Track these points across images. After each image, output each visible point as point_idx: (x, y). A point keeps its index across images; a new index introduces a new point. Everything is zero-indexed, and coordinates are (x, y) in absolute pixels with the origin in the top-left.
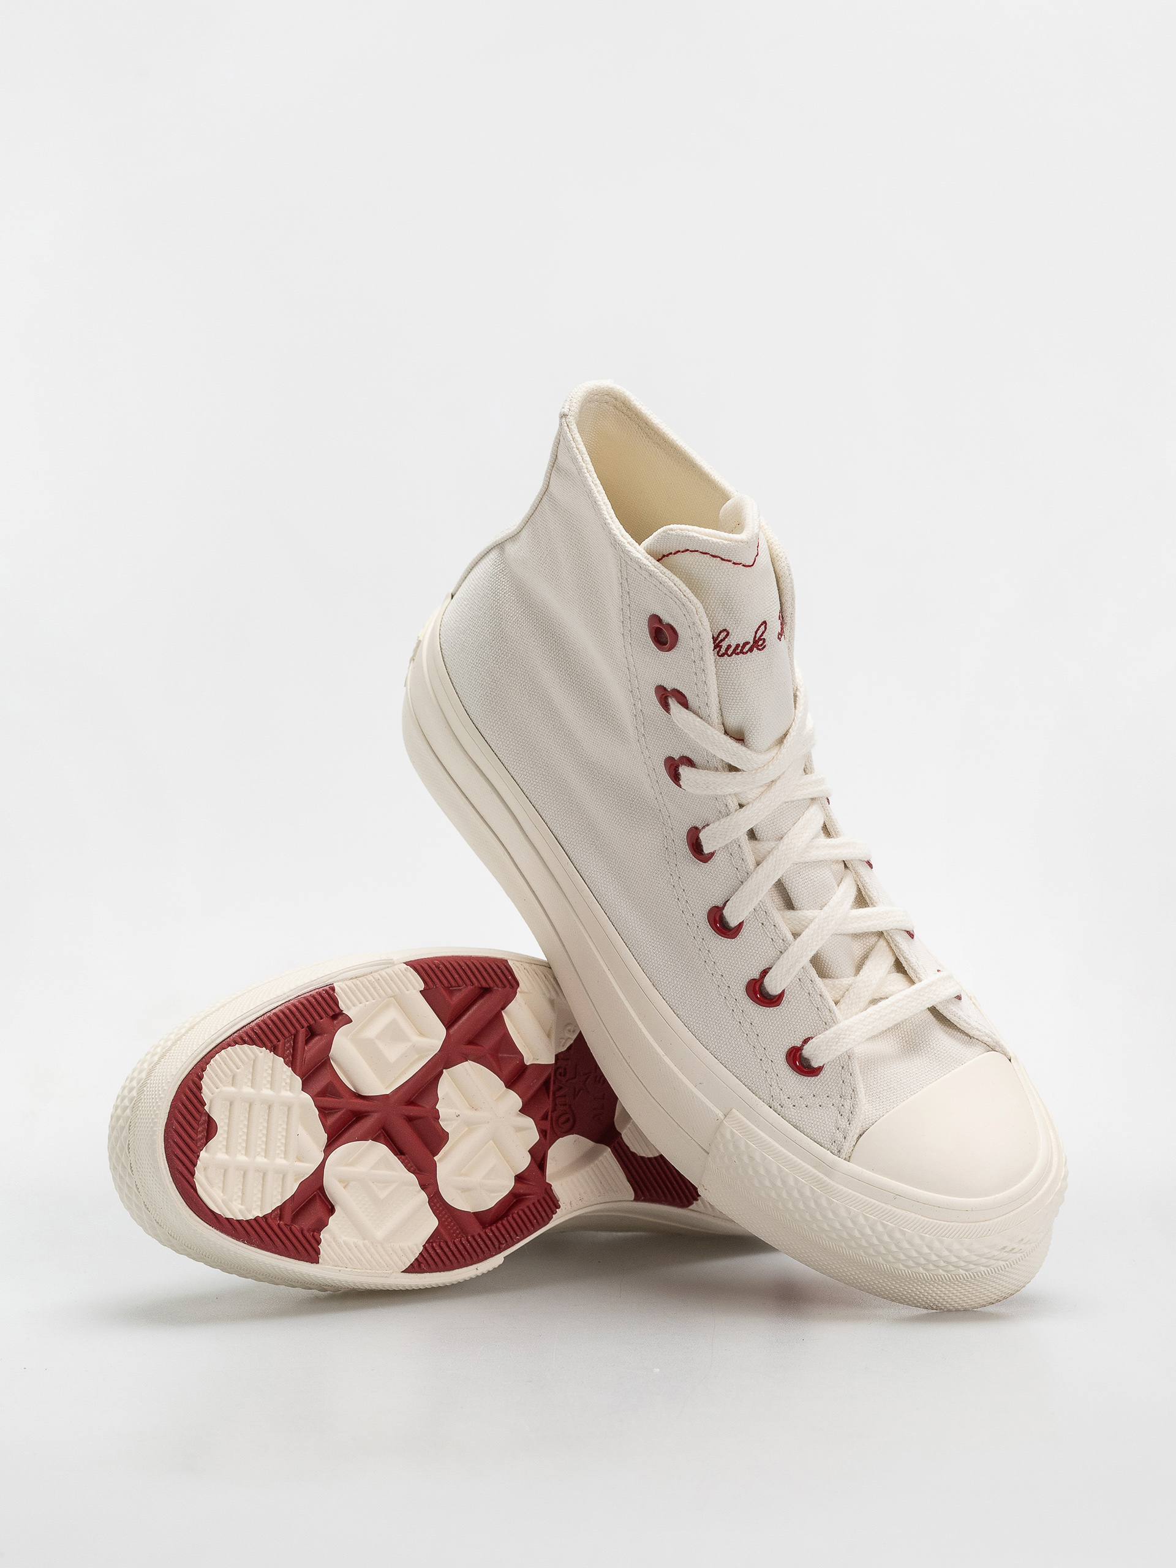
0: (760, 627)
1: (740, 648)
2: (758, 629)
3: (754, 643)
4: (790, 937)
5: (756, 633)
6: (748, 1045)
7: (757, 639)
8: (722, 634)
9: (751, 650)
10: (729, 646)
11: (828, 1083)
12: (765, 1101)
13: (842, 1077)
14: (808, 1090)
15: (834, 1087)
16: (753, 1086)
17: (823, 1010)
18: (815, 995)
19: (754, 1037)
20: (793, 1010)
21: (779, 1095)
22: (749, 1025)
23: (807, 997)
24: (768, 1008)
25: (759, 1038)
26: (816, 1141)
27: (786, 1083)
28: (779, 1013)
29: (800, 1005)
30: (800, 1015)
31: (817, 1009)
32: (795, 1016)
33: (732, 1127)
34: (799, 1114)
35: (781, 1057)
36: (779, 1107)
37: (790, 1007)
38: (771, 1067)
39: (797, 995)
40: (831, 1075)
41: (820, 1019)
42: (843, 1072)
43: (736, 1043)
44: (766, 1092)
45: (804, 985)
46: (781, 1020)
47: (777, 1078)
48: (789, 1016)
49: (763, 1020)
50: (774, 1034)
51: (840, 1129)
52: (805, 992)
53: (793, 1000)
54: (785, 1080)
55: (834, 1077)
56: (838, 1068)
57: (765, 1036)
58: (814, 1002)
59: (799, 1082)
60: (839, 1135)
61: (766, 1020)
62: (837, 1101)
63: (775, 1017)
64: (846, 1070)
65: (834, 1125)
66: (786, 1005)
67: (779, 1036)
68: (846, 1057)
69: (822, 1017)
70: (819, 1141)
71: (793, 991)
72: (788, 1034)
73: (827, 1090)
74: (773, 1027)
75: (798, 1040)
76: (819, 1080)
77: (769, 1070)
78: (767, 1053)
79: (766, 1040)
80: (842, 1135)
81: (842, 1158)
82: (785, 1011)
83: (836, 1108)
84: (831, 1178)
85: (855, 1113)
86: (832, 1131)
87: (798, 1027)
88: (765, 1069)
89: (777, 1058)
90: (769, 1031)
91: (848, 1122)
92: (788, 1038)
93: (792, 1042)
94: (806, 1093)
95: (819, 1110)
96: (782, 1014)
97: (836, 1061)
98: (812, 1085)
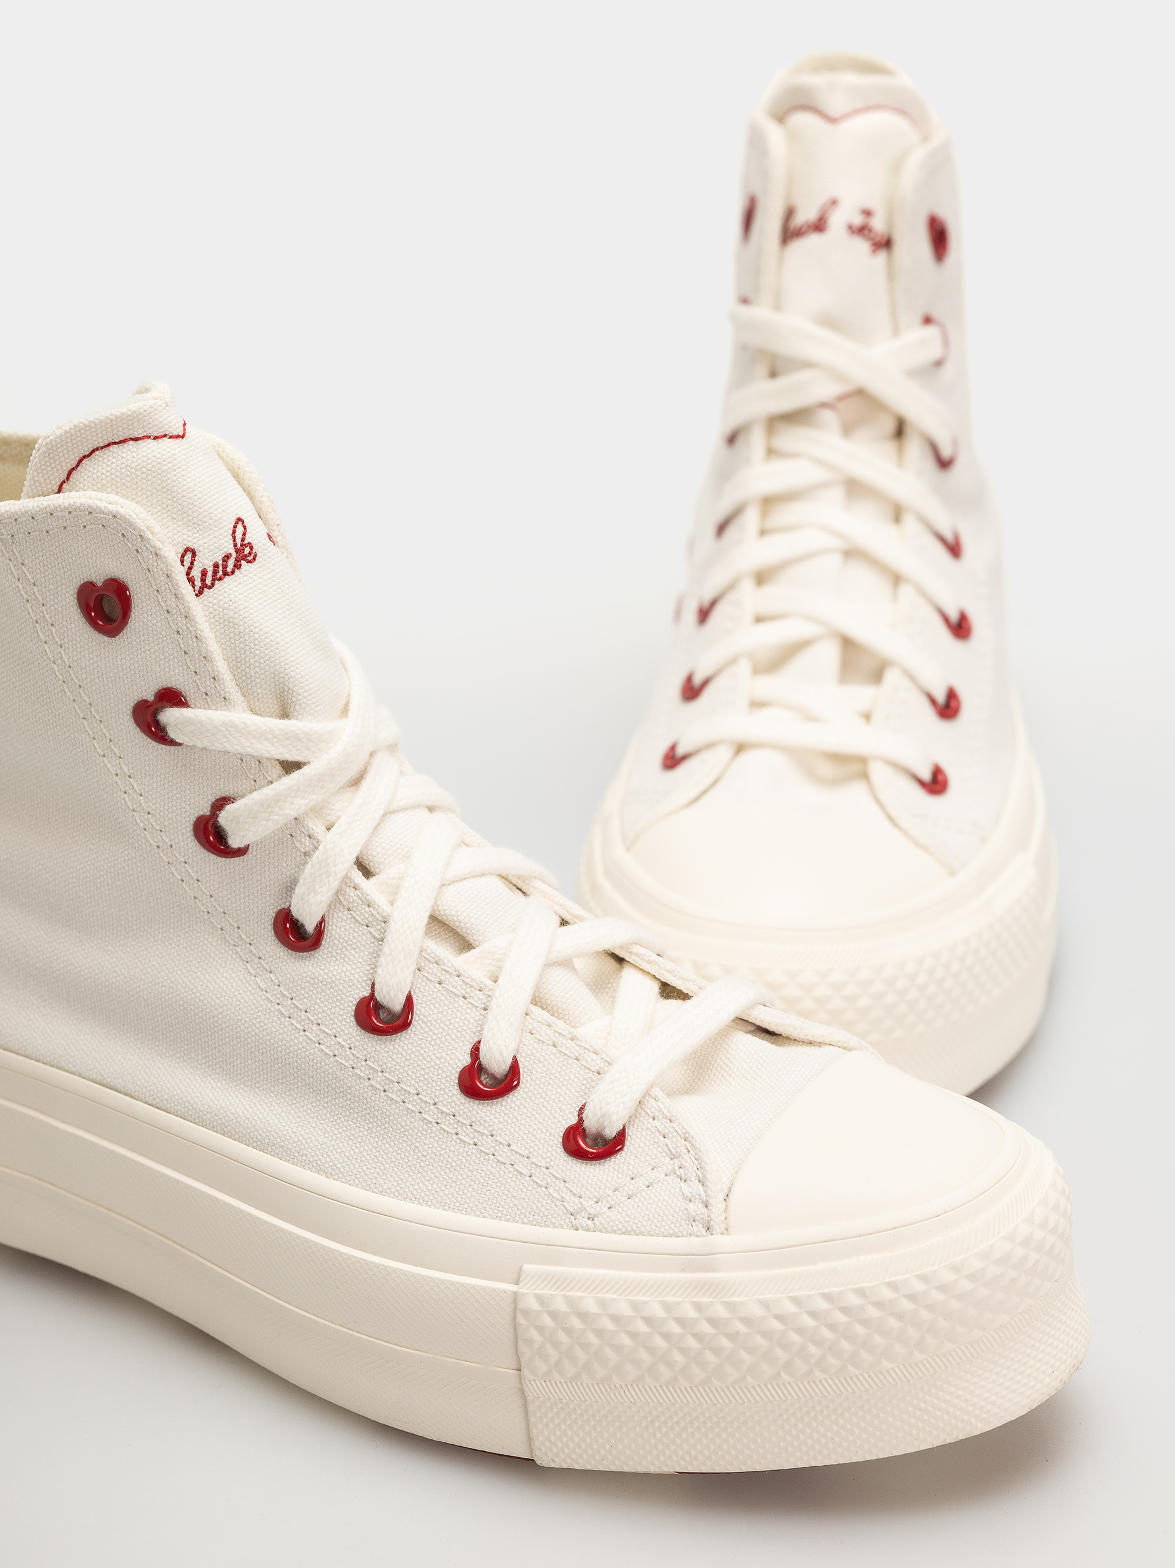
0: (235, 527)
1: (221, 568)
2: (234, 532)
3: (237, 553)
4: (490, 983)
5: (234, 538)
6: (503, 1167)
7: (239, 546)
8: (186, 557)
9: (237, 566)
10: (204, 573)
11: (643, 1151)
12: (565, 1226)
13: (659, 1131)
14: (620, 1176)
15: (655, 1150)
16: (536, 1217)
17: (585, 1056)
18: (564, 1042)
19: (505, 1150)
20: (543, 1080)
21: (580, 1206)
22: (489, 1139)
23: (554, 1050)
24: (506, 1098)
25: (513, 1147)
26: (666, 1234)
27: (583, 1185)
28: (525, 1096)
29: (550, 1067)
30: (557, 1081)
31: (577, 1059)
32: (550, 1087)
33: (533, 1290)
34: (624, 1214)
35: (557, 1153)
36: (590, 1222)
37: (537, 1078)
38: (550, 1175)
39: (538, 1055)
40: (643, 1138)
41: (587, 1071)
42: (657, 1124)
43: (483, 1175)
44: (560, 1213)
45: (541, 1035)
46: (532, 1104)
47: (567, 1185)
48: (540, 1091)
49: (506, 1118)
50: (531, 1130)
51: (693, 1199)
52: (548, 1045)
53: (535, 1066)
54: (579, 1181)
55: (648, 1137)
56: (648, 1123)
57: (520, 1138)
58: (567, 1052)
59: (601, 1172)
60: (696, 1208)
61: (511, 1115)
62: (670, 1167)
63: (521, 1104)
64: (660, 1118)
65: (680, 1199)
66: (529, 1079)
67: (540, 1127)
68: (651, 1101)
69: (589, 1066)
70: (671, 1232)
71: (529, 1052)
72: (552, 1117)
73: (646, 1160)
74: (525, 1119)
75: (570, 1115)
76: (629, 1154)
77: (549, 1181)
78: (534, 1160)
79: (524, 1143)
80: (700, 1205)
81: (717, 1234)
82: (531, 1088)
83: (672, 1177)
84: (713, 1271)
85: (703, 1164)
86: (682, 1209)
87: (561, 1099)
88: (543, 1183)
89: (553, 1158)
90: (522, 1128)
91: (700, 1184)
92: (555, 1121)
93: (564, 1123)
94: (619, 1181)
95: (649, 1192)
96: (530, 1094)
97: (640, 1114)
98: (622, 1166)
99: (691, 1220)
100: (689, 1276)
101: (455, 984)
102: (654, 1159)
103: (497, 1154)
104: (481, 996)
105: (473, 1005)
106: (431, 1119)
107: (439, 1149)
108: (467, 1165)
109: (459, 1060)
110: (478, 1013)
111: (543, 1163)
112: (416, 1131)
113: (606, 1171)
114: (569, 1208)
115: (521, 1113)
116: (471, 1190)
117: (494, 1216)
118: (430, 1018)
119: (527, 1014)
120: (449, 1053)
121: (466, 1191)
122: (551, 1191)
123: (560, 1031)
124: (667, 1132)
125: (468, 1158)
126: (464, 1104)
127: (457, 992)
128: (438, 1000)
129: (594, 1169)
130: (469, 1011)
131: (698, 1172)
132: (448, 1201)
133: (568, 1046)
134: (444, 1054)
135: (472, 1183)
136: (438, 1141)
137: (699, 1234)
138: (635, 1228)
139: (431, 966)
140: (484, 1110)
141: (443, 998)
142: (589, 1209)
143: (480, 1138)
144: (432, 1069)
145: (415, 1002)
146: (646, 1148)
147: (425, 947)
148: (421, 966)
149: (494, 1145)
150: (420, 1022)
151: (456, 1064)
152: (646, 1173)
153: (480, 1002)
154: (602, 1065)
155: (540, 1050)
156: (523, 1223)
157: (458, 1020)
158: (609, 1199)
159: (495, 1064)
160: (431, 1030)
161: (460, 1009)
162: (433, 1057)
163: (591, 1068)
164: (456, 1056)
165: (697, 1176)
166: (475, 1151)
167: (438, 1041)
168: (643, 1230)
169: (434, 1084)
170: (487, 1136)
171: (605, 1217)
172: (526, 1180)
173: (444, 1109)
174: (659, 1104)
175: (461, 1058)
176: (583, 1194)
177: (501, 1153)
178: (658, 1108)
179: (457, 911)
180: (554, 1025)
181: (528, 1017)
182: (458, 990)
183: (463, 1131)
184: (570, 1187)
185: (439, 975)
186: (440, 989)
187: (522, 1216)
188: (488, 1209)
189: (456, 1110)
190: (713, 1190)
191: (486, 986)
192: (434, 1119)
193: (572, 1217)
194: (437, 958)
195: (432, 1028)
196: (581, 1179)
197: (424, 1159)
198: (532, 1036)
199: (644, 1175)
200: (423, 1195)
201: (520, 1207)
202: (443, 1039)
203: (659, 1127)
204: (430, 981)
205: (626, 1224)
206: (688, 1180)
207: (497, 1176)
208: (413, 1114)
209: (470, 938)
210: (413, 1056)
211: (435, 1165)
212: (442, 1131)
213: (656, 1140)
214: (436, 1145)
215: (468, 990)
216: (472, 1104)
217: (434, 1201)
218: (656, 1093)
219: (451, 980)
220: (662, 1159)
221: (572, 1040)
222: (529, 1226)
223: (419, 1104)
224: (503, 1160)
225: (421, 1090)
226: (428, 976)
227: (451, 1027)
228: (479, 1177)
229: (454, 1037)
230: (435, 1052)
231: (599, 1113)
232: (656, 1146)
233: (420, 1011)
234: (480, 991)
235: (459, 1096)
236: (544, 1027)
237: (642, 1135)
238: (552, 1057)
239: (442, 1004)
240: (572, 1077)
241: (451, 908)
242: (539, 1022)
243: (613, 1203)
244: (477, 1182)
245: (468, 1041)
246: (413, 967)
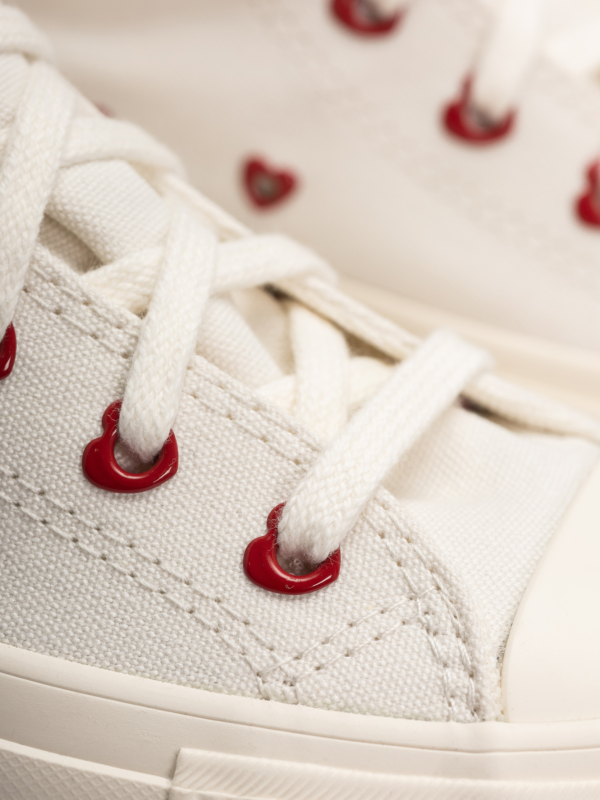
4: (134, 317)
6: (147, 595)
11: (368, 583)
12: (248, 693)
13: (392, 555)
14: (333, 620)
15: (385, 584)
16: (201, 675)
17: (277, 435)
18: (245, 412)
19: (152, 570)
20: (212, 467)
21: (271, 662)
22: (127, 551)
23: (230, 424)
24: (154, 491)
25: (166, 565)
26: (408, 714)
27: (275, 630)
28: (183, 489)
29: (223, 448)
30: (233, 470)
31: (264, 439)
32: (223, 479)
33: (198, 789)
34: (341, 679)
35: (234, 579)
36: (287, 689)
37: (203, 463)
38: (223, 612)
39: (205, 430)
40: (366, 564)
41: (280, 458)
42: (388, 544)
43: (116, 605)
44: (240, 671)
45: (209, 400)
46: (195, 502)
47: (251, 628)
48: (208, 483)
49: (154, 521)
50: (193, 541)
51: (450, 663)
52: (220, 415)
53: (200, 445)
54: (269, 623)
55: (374, 564)
56: (374, 541)
57: (176, 553)
58: (250, 428)
59: (303, 612)
60: (455, 677)
61: (162, 518)
62: (410, 611)
63: (178, 501)
64: (393, 535)
65: (429, 661)
66: (190, 464)
67: (208, 537)
68: (378, 508)
69: (282, 450)
70: (416, 711)
71: (192, 425)
72: (225, 524)
73: (372, 598)
74: (183, 525)
75: (254, 523)
76: (345, 586)
77: (222, 621)
78: (198, 587)
79: (182, 560)
80: (462, 674)
81: (490, 720)
82: (194, 478)
83: (414, 626)
84: (487, 776)
85: (464, 611)
86: (433, 677)
87: (240, 497)
88: (213, 624)
89: (228, 586)
90: (179, 538)
91: (460, 641)
92: (231, 530)
93: (244, 534)
94: (331, 628)
95: (379, 647)
96: (192, 487)
97: (361, 528)
98: (335, 604)
99: (449, 694)
100: (448, 781)
101: (81, 315)
102: (384, 597)
103: (138, 574)
104: (121, 336)
105: (107, 348)
106: (34, 516)
107: (45, 561)
108: (91, 589)
109: (84, 430)
110: (114, 362)
111: (212, 594)
112: (9, 532)
113: (311, 611)
114: (254, 665)
115: (177, 514)
116: (95, 627)
117: (133, 670)
118: (40, 364)
119: (189, 368)
120: (69, 417)
121: (87, 629)
122: (226, 637)
123: (239, 395)
124: (404, 557)
125: (93, 579)
126: (89, 496)
127: (83, 327)
128: (54, 338)
129: (292, 607)
130: (101, 357)
131: (457, 622)
132: (59, 643)
133: (251, 418)
134: (60, 419)
135: (98, 617)
136: (45, 549)
137: (461, 717)
138: (359, 702)
139: (45, 285)
140: (121, 508)
141: (62, 335)
142: (286, 667)
143: (113, 549)
144: (40, 440)
145: (18, 338)
146: (371, 580)
147: (37, 257)
148: (30, 285)
149: (134, 560)
150: (25, 369)
151: (80, 436)
152: (373, 617)
153: (118, 345)
154: (302, 451)
155: (208, 422)
156: (180, 683)
157: (84, 369)
158: (318, 655)
159: (143, 439)
160: (41, 381)
161: (87, 352)
162: (44, 423)
163: (286, 453)
164: (79, 423)
165: (454, 626)
166: (103, 568)
167: (52, 400)
168: (372, 705)
169: (43, 463)
170: (123, 546)
171: (312, 681)
172: (184, 617)
173: (57, 502)
174: (390, 513)
175: (87, 426)
176: (276, 644)
177: (145, 573)
178: (388, 520)
179: (82, 207)
180: (229, 386)
181: (191, 372)
182: (84, 324)
183: (85, 535)
184: (255, 632)
185: (57, 299)
186: (59, 321)
187: (178, 673)
188: (123, 657)
189: (75, 504)
190: (482, 651)
191: (128, 321)
192: (39, 515)
193: (260, 679)
194: (55, 275)
195: (44, 379)
196: (273, 621)
197: (21, 575)
198: (197, 401)
199: (371, 620)
200: (18, 630)
201: (175, 658)
202: (60, 397)
203: (391, 548)
204: (43, 308)
205: (345, 695)
206: (440, 632)
207: (138, 607)
208: (7, 507)
209: (99, 250)
210: (11, 419)
211: (39, 586)
212: (52, 535)
213: (388, 569)
214: (41, 555)
215: (101, 326)
216: (101, 496)
217: (36, 641)
218: (385, 498)
219: (76, 309)
220: (397, 598)
221: (256, 409)
222: (189, 689)
223: (17, 493)
224: (148, 584)
225: (21, 471)
226: (40, 300)
227: (73, 379)
228: (108, 607)
229: (76, 393)
230: (47, 415)
231: (304, 523)
232: (387, 577)
233: (26, 352)
234: (119, 327)
235: (81, 484)
236: (214, 388)
237: (364, 560)
238: (227, 433)
239: (60, 344)
240: (257, 465)
241: (74, 202)
242: (206, 380)
243: (323, 661)
244: (106, 616)
245: (99, 403)
246: (19, 286)
